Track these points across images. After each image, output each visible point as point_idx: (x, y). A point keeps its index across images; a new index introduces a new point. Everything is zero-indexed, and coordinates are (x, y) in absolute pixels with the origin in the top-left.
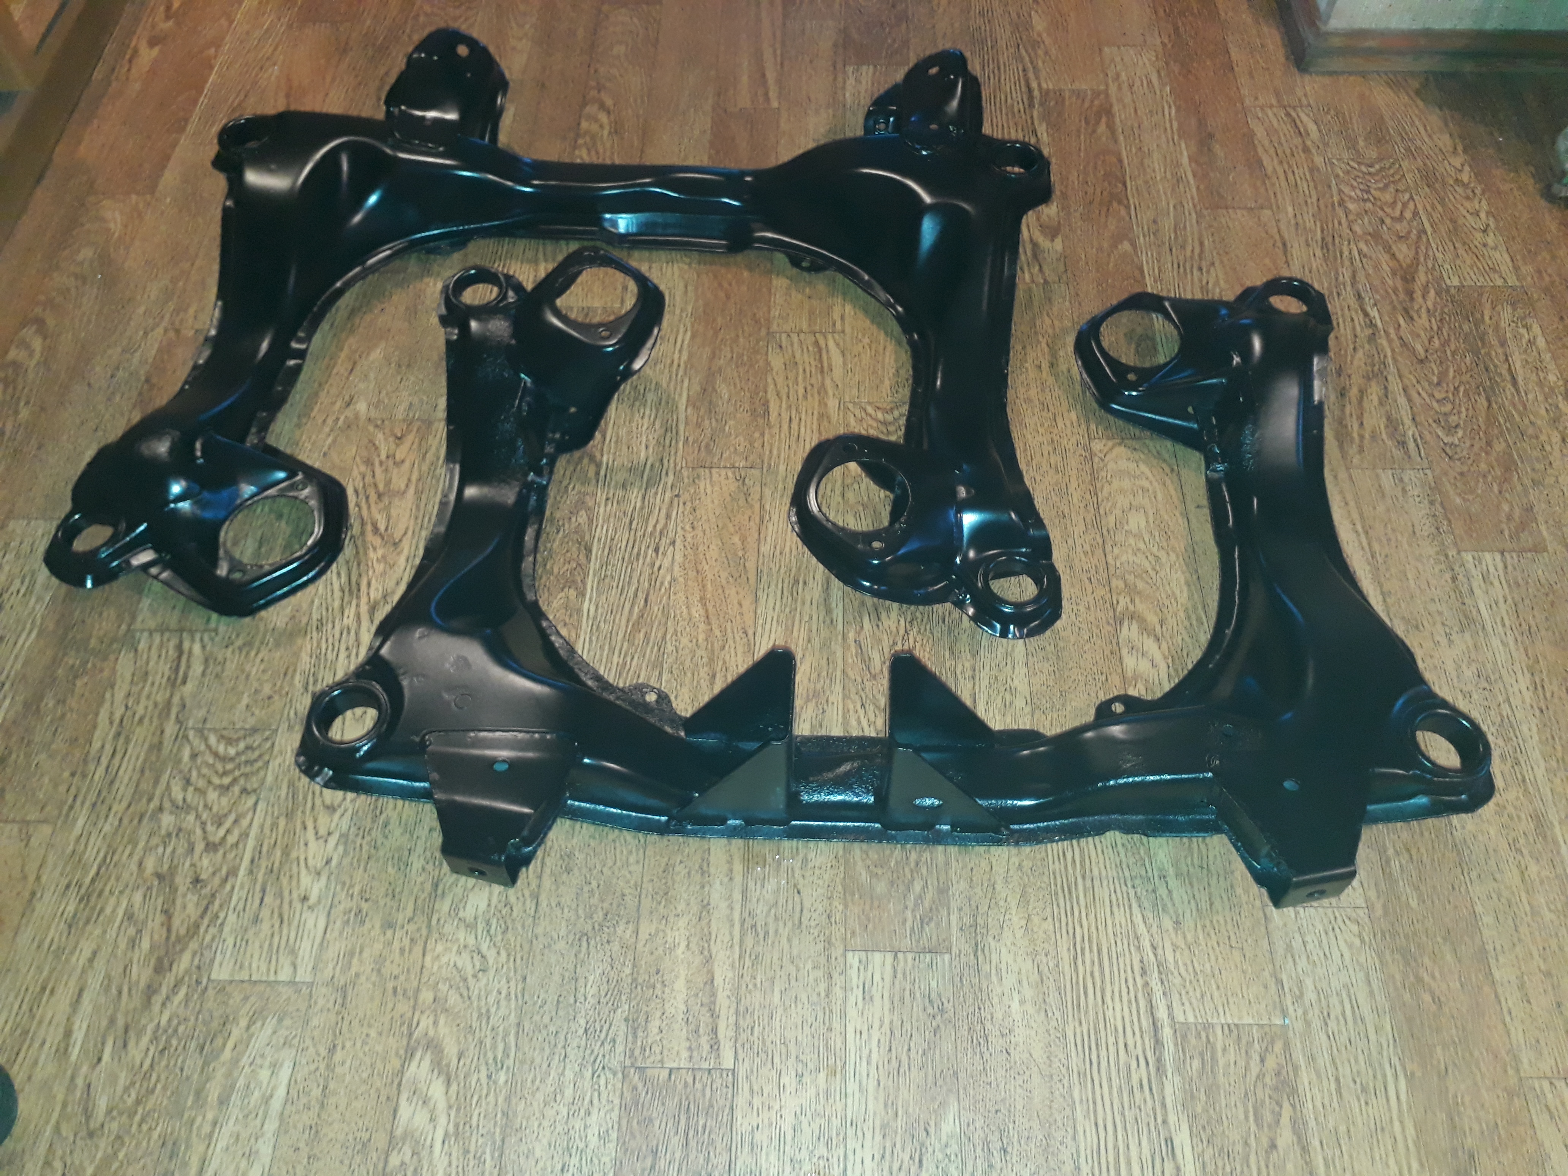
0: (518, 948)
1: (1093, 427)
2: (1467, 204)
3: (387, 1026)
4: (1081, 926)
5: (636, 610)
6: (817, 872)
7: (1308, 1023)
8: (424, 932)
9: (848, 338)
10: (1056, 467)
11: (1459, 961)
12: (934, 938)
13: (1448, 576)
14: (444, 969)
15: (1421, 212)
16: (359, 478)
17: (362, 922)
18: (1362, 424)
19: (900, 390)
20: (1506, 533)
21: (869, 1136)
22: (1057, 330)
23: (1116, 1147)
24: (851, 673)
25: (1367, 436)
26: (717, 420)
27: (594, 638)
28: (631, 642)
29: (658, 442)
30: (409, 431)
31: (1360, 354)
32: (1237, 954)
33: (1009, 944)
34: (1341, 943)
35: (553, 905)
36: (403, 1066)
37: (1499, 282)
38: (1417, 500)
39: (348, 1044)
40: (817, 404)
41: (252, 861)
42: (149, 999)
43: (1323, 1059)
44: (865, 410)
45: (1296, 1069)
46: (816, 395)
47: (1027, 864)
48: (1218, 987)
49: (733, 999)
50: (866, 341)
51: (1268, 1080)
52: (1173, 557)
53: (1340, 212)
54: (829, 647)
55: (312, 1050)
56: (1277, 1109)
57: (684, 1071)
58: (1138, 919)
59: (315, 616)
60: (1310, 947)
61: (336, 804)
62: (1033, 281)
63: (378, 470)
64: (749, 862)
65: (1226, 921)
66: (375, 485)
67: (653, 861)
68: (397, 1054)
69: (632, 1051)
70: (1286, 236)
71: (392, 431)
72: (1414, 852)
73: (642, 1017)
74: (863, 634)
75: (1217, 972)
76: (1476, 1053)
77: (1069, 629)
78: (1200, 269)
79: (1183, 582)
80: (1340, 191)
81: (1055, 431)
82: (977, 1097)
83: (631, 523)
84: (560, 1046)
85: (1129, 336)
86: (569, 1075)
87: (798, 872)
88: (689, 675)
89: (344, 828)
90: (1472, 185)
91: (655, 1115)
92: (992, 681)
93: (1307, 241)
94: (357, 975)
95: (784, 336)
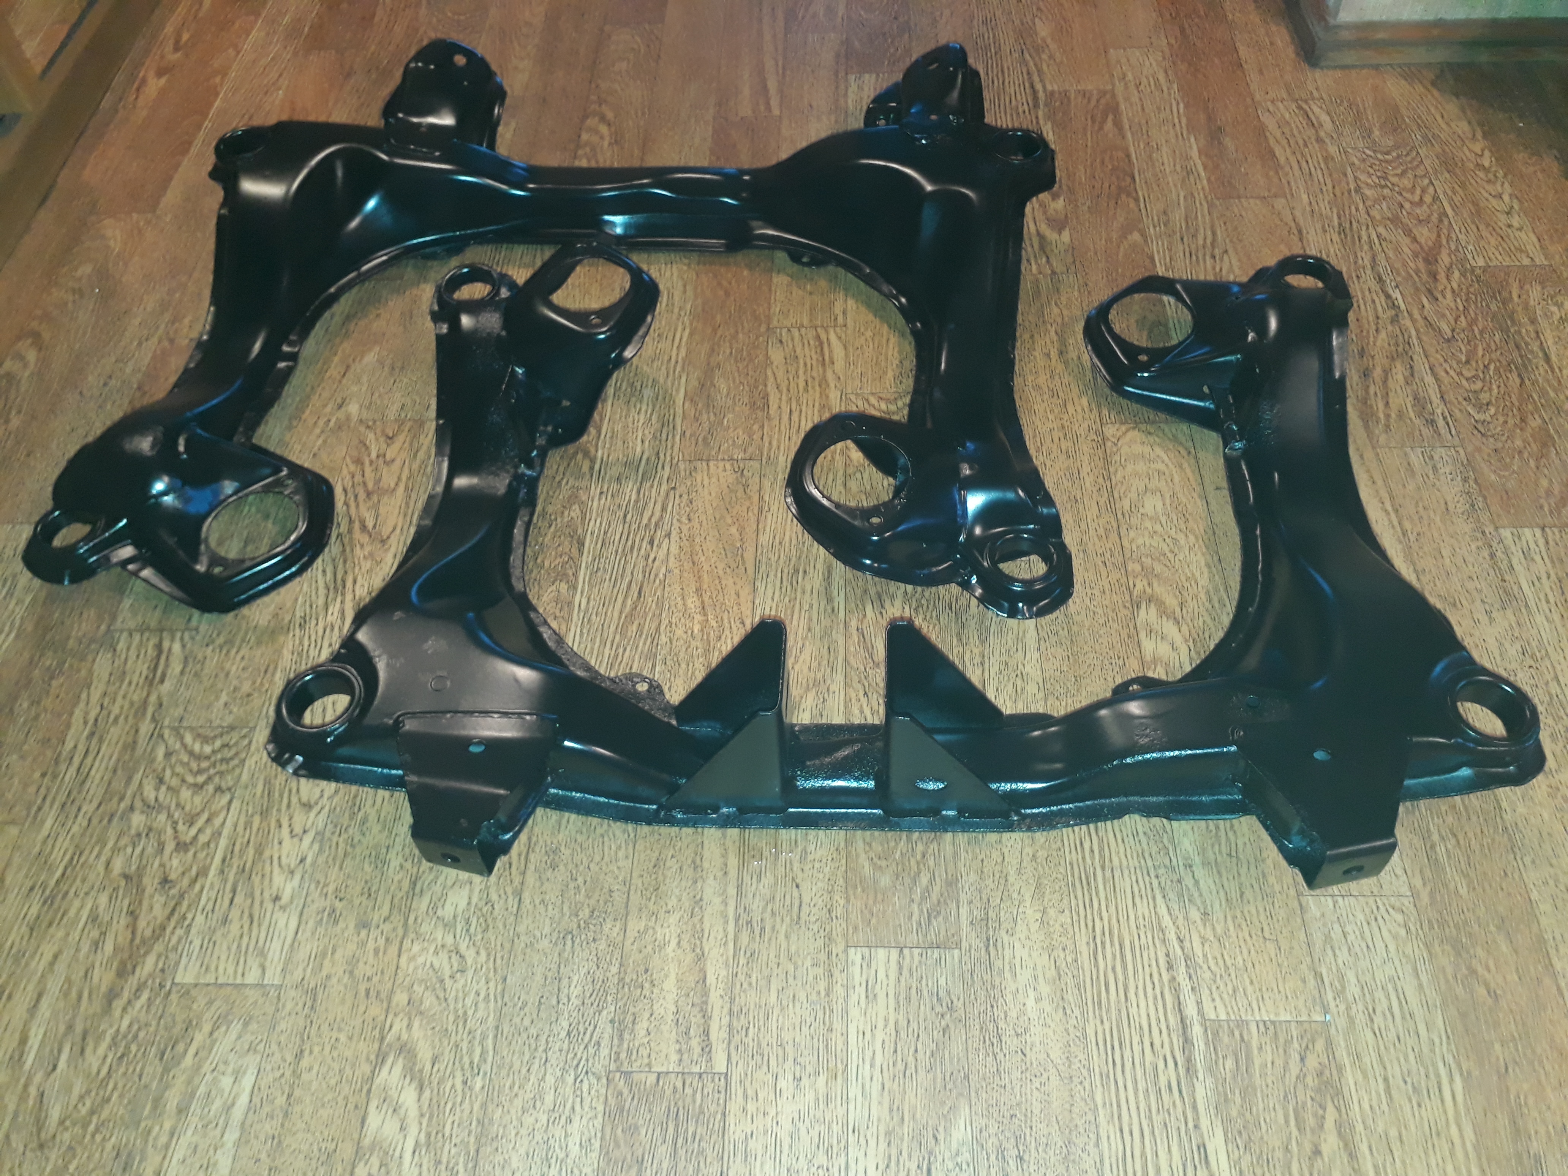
0: (499, 947)
1: (1105, 412)
2: (1489, 188)
3: (357, 1031)
4: (1101, 919)
5: (629, 602)
6: (817, 865)
7: (1351, 1020)
8: (400, 932)
9: (849, 332)
10: (1067, 452)
11: (1516, 952)
12: (943, 933)
13: (1486, 553)
14: (420, 970)
15: (1441, 196)
16: (348, 477)
17: (336, 922)
18: (1387, 403)
19: (904, 381)
20: (1546, 509)
21: (872, 1143)
22: (1066, 319)
23: (1143, 1154)
24: (853, 661)
25: (1393, 415)
26: (715, 414)
27: (585, 631)
28: (623, 634)
29: (655, 437)
30: (400, 430)
31: (1383, 335)
32: (1271, 947)
33: (1023, 938)
34: (1385, 933)
35: (537, 902)
36: (373, 1072)
37: (1526, 261)
38: (1449, 477)
39: (316, 1049)
40: (818, 395)
41: (224, 860)
42: (110, 1003)
43: (1370, 1059)
44: (867, 400)
45: (1340, 1069)
46: (817, 388)
47: (1042, 854)
48: (1252, 983)
49: (727, 998)
50: (869, 334)
51: (1309, 1080)
52: (1192, 539)
53: (1357, 198)
54: (830, 635)
55: (277, 1056)
56: (1321, 1112)
57: (673, 1075)
58: (1163, 910)
59: (299, 614)
60: (1351, 938)
61: (312, 803)
62: (1040, 273)
63: (368, 470)
64: (745, 853)
65: (1258, 912)
66: (365, 483)
67: (643, 855)
68: (368, 1059)
69: (618, 1054)
70: (1302, 223)
71: (383, 432)
72: (1461, 837)
73: (629, 1018)
74: (866, 621)
75: (1250, 965)
76: (1539, 1051)
77: (1083, 613)
78: (1213, 257)
79: (1203, 564)
80: (1356, 178)
81: (1066, 417)
82: (990, 1102)
83: (625, 516)
84: (541, 1049)
85: (1141, 322)
86: (550, 1080)
87: (796, 866)
88: (684, 666)
89: (321, 826)
90: (1493, 169)
91: (641, 1122)
92: (1002, 668)
93: (1323, 227)
94: (328, 977)
95: (784, 331)
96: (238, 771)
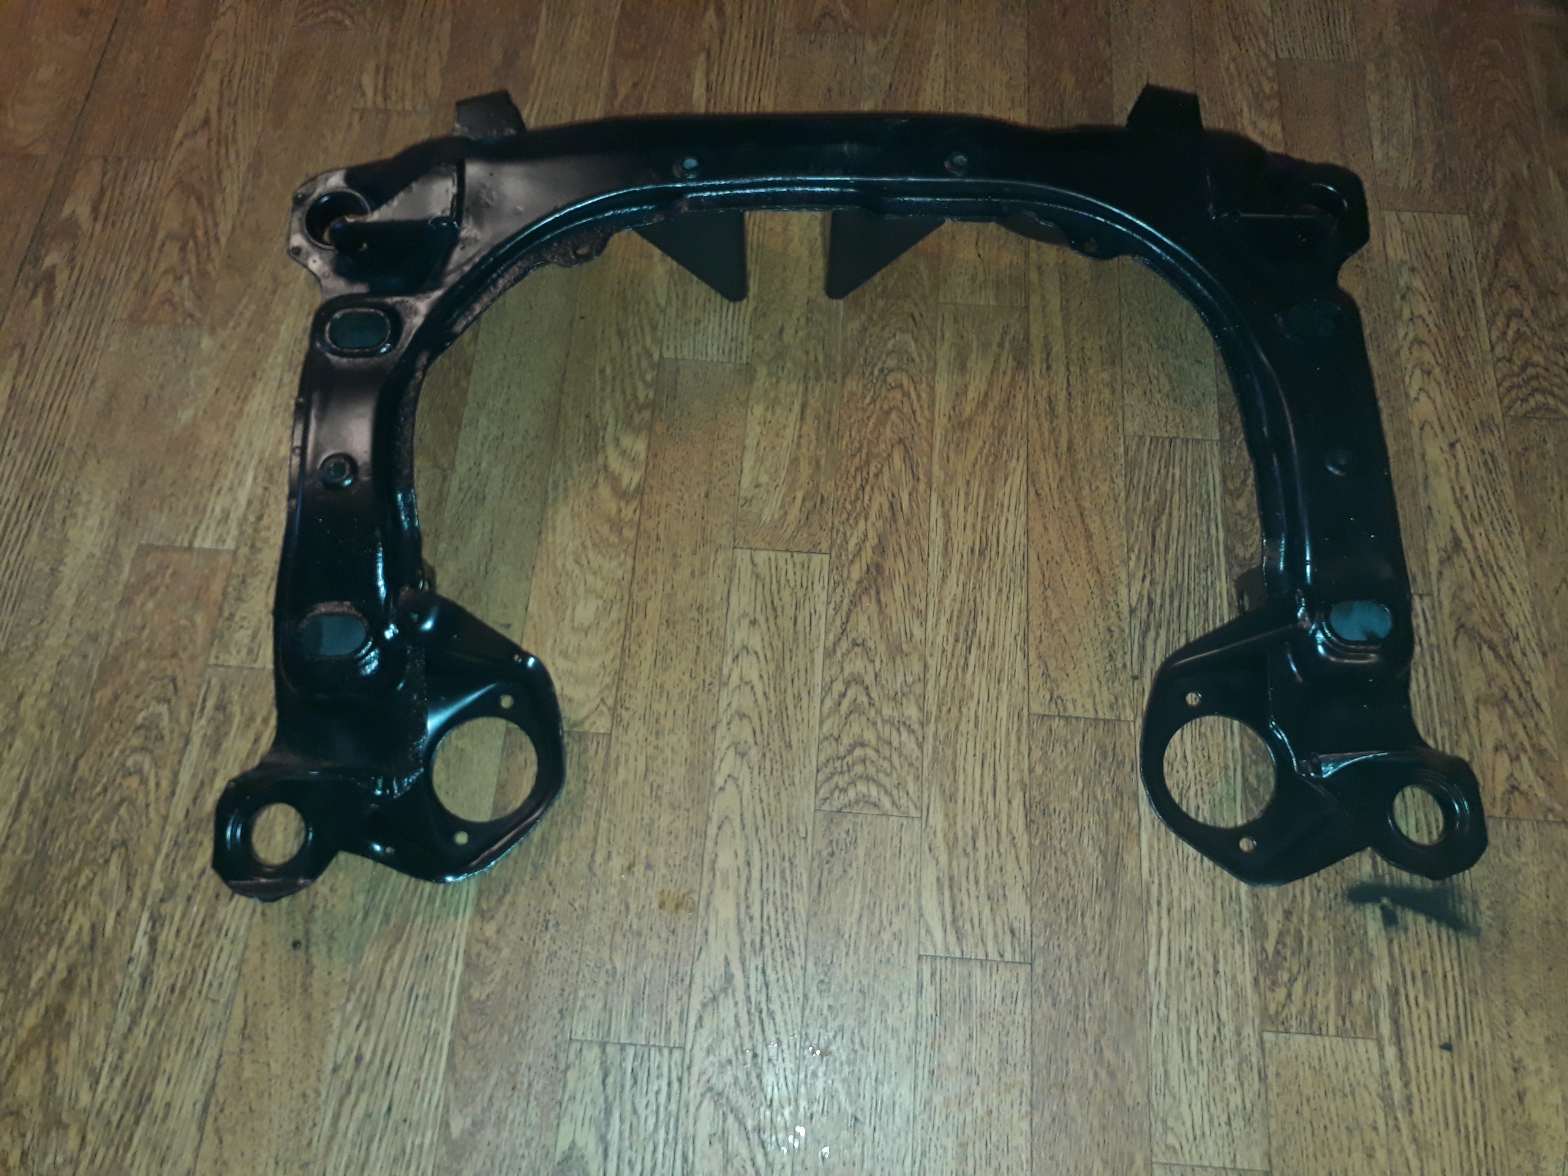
5: (1164, 527)
9: (913, 945)
20: (170, 572)
30: (1508, 801)
42: (1511, 205)
63: (1523, 737)
79: (558, 531)
95: (1008, 955)
96: (1499, 375)
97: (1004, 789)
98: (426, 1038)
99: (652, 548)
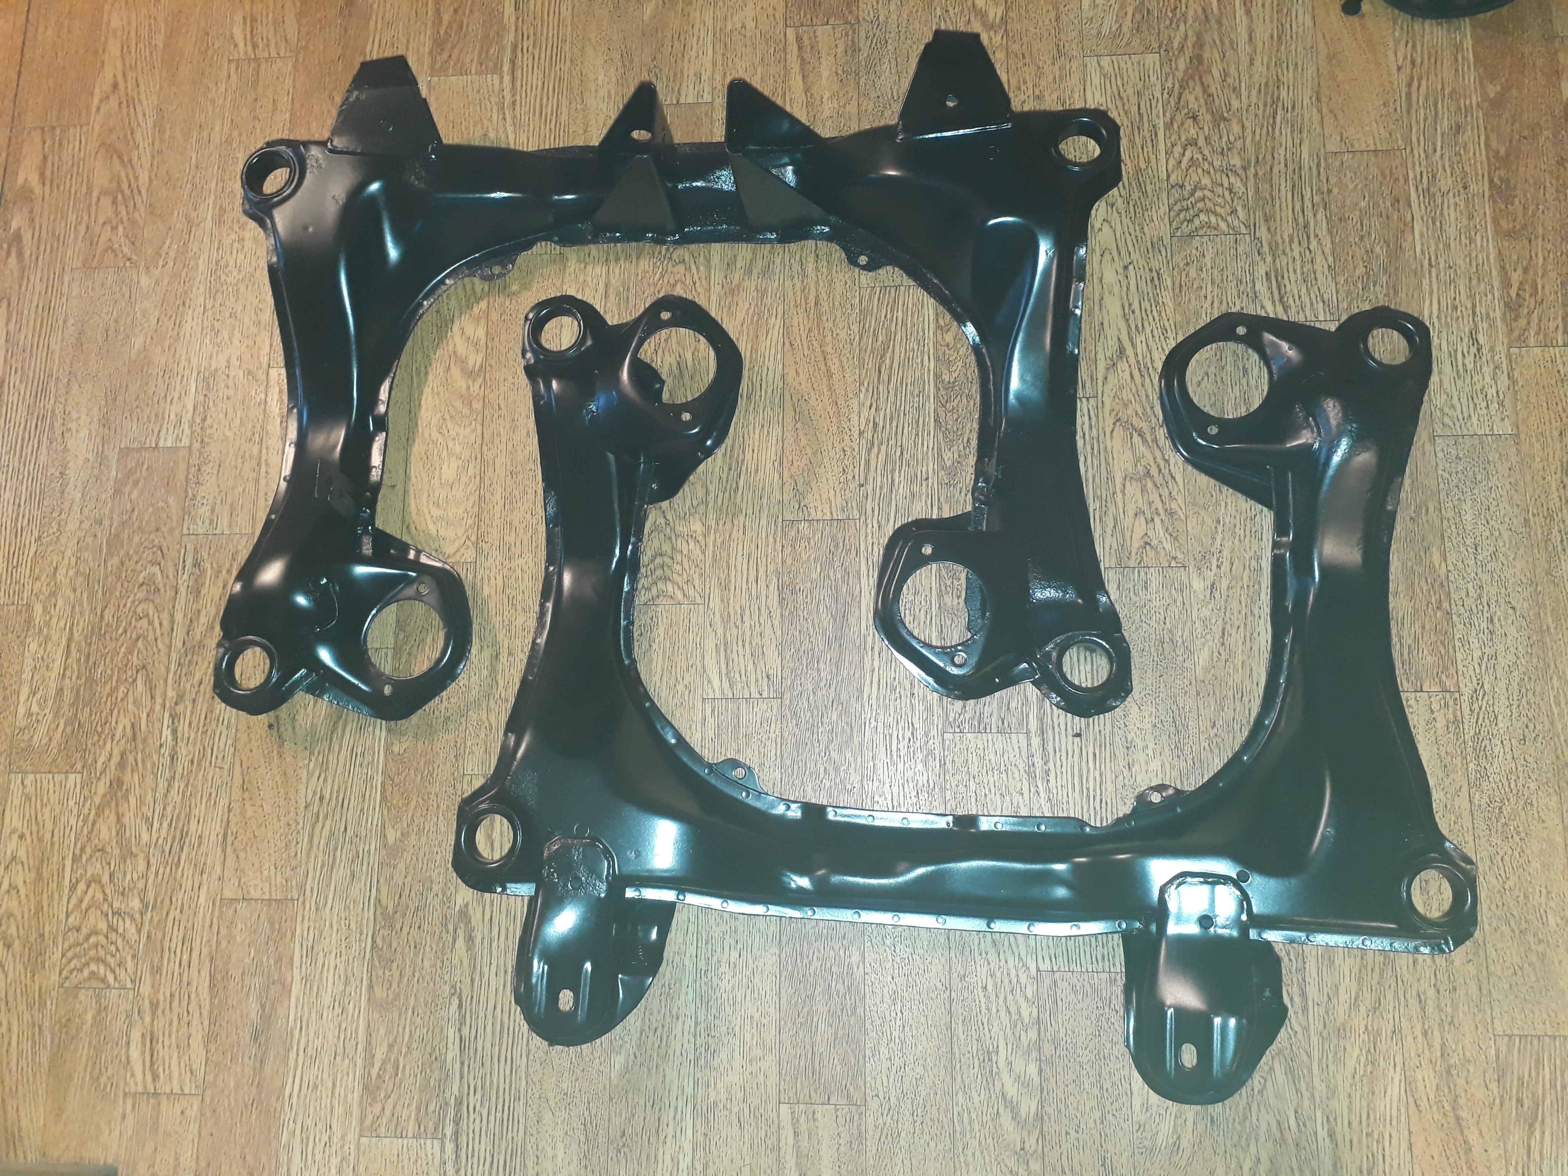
1: (470, 577)
3: (1024, 34)
5: (887, 364)
15: (66, 893)
30: (1139, 553)
36: (1007, 12)
37: (30, 778)
38: (205, 501)
40: (731, 602)
41: (1156, 135)
42: (1198, 38)
49: (788, 68)
51: (450, 45)
52: (426, 435)
53: (151, 894)
56: (448, 31)
57: (819, 24)
63: (1158, 503)
66: (1156, 486)
68: (1012, 19)
69: (854, 32)
70: (219, 853)
73: (849, 53)
79: (423, 408)
80: (140, 930)
81: (505, 571)
82: (631, 23)
84: (903, 32)
86: (894, 16)
93: (199, 846)
94: (1053, 64)
96: (1172, 201)
97: (764, 578)
98: (366, 781)
99: (496, 416)
